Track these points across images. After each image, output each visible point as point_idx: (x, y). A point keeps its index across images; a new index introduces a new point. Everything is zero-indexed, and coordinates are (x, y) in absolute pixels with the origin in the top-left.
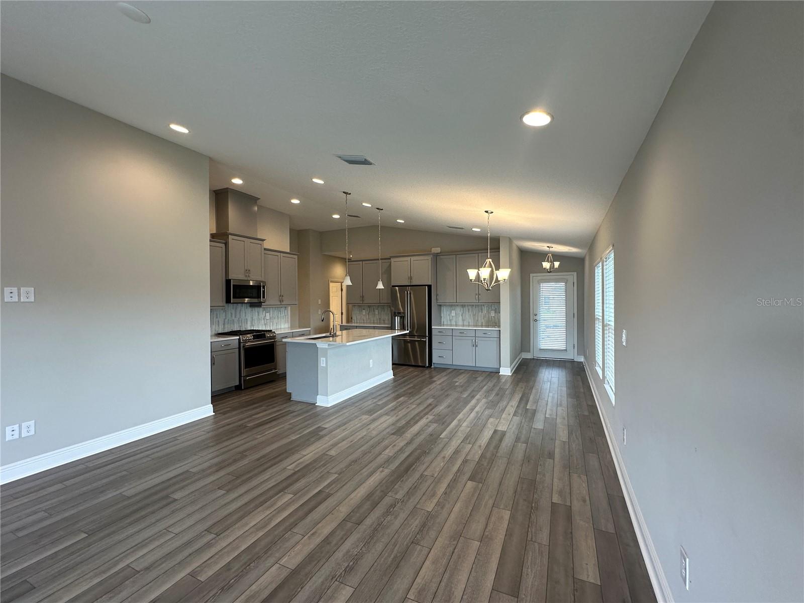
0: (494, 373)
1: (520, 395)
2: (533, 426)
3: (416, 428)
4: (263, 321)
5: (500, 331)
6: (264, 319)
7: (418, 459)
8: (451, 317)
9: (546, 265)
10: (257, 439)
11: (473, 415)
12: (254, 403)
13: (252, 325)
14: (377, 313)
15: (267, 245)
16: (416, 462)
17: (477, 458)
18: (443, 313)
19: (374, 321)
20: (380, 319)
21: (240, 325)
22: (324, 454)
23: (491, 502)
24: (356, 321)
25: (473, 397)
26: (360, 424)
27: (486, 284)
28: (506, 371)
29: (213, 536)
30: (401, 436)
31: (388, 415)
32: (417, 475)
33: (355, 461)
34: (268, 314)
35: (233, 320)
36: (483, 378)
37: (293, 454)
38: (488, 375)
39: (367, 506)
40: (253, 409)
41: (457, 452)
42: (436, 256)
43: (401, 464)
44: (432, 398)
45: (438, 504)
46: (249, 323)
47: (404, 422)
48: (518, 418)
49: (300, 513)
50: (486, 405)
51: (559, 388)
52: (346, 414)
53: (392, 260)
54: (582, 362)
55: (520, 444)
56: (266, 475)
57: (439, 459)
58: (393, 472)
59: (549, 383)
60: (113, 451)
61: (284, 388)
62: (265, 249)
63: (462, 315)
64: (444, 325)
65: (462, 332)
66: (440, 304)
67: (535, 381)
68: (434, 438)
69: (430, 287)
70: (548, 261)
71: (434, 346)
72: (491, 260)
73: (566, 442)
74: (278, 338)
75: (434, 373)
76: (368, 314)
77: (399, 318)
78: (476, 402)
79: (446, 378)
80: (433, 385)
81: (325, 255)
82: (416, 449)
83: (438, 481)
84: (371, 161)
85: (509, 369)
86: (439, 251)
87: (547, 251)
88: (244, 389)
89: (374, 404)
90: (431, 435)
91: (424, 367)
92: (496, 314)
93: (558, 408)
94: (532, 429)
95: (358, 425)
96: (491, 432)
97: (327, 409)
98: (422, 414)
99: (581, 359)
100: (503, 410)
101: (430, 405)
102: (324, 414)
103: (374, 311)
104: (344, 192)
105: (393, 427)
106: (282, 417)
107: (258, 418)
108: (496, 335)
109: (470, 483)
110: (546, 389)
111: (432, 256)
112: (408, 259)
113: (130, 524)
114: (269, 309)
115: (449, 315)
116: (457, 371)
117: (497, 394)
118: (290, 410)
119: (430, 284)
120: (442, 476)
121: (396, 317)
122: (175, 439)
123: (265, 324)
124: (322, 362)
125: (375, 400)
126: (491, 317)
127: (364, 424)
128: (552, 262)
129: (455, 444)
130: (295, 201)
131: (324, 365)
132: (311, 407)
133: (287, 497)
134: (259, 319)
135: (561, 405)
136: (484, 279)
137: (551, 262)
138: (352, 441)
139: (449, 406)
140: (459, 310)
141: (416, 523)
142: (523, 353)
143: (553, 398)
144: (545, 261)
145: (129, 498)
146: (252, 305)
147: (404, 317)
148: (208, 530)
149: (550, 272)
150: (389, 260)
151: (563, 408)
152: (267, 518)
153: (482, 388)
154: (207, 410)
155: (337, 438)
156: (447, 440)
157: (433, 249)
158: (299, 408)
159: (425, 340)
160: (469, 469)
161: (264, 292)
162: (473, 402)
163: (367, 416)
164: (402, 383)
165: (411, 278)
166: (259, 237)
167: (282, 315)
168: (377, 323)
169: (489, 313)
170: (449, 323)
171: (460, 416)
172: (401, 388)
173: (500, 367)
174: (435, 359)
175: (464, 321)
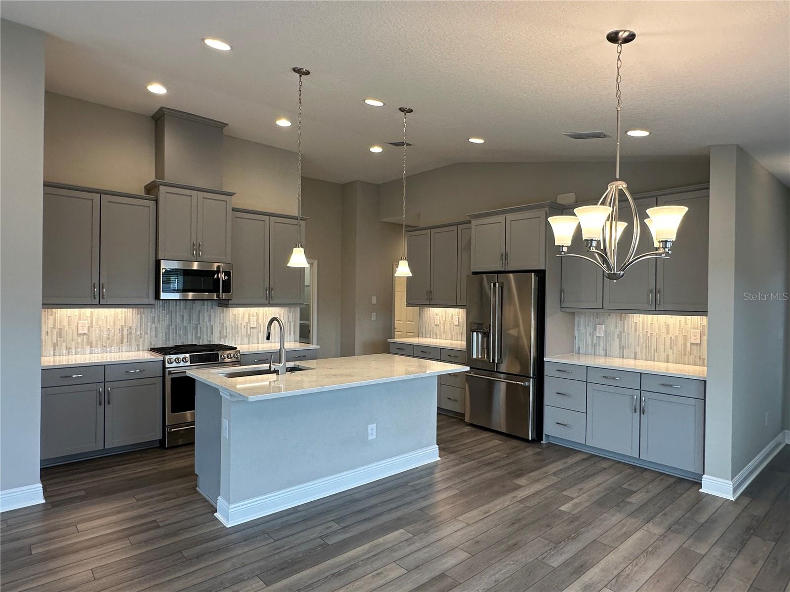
0: (684, 486)
5: (705, 382)
8: (595, 338)
15: (238, 201)
18: (579, 330)
21: (199, 335)
28: (720, 486)
35: (186, 327)
53: (473, 224)
62: (234, 210)
63: (619, 336)
65: (608, 375)
69: (541, 275)
71: (546, 400)
75: (546, 456)
77: (480, 336)
81: (383, 222)
85: (730, 484)
88: (168, 448)
91: (524, 440)
108: (693, 391)
111: (547, 209)
112: (502, 218)
115: (592, 335)
119: (543, 268)
121: (475, 334)
124: (225, 428)
130: (283, 123)
140: (613, 325)
142: (787, 432)
147: (488, 334)
150: (468, 225)
157: (559, 196)
159: (527, 384)
161: (227, 281)
165: (505, 257)
166: (224, 189)
169: (685, 337)
170: (590, 351)
173: (704, 474)
174: (549, 428)
175: (624, 348)
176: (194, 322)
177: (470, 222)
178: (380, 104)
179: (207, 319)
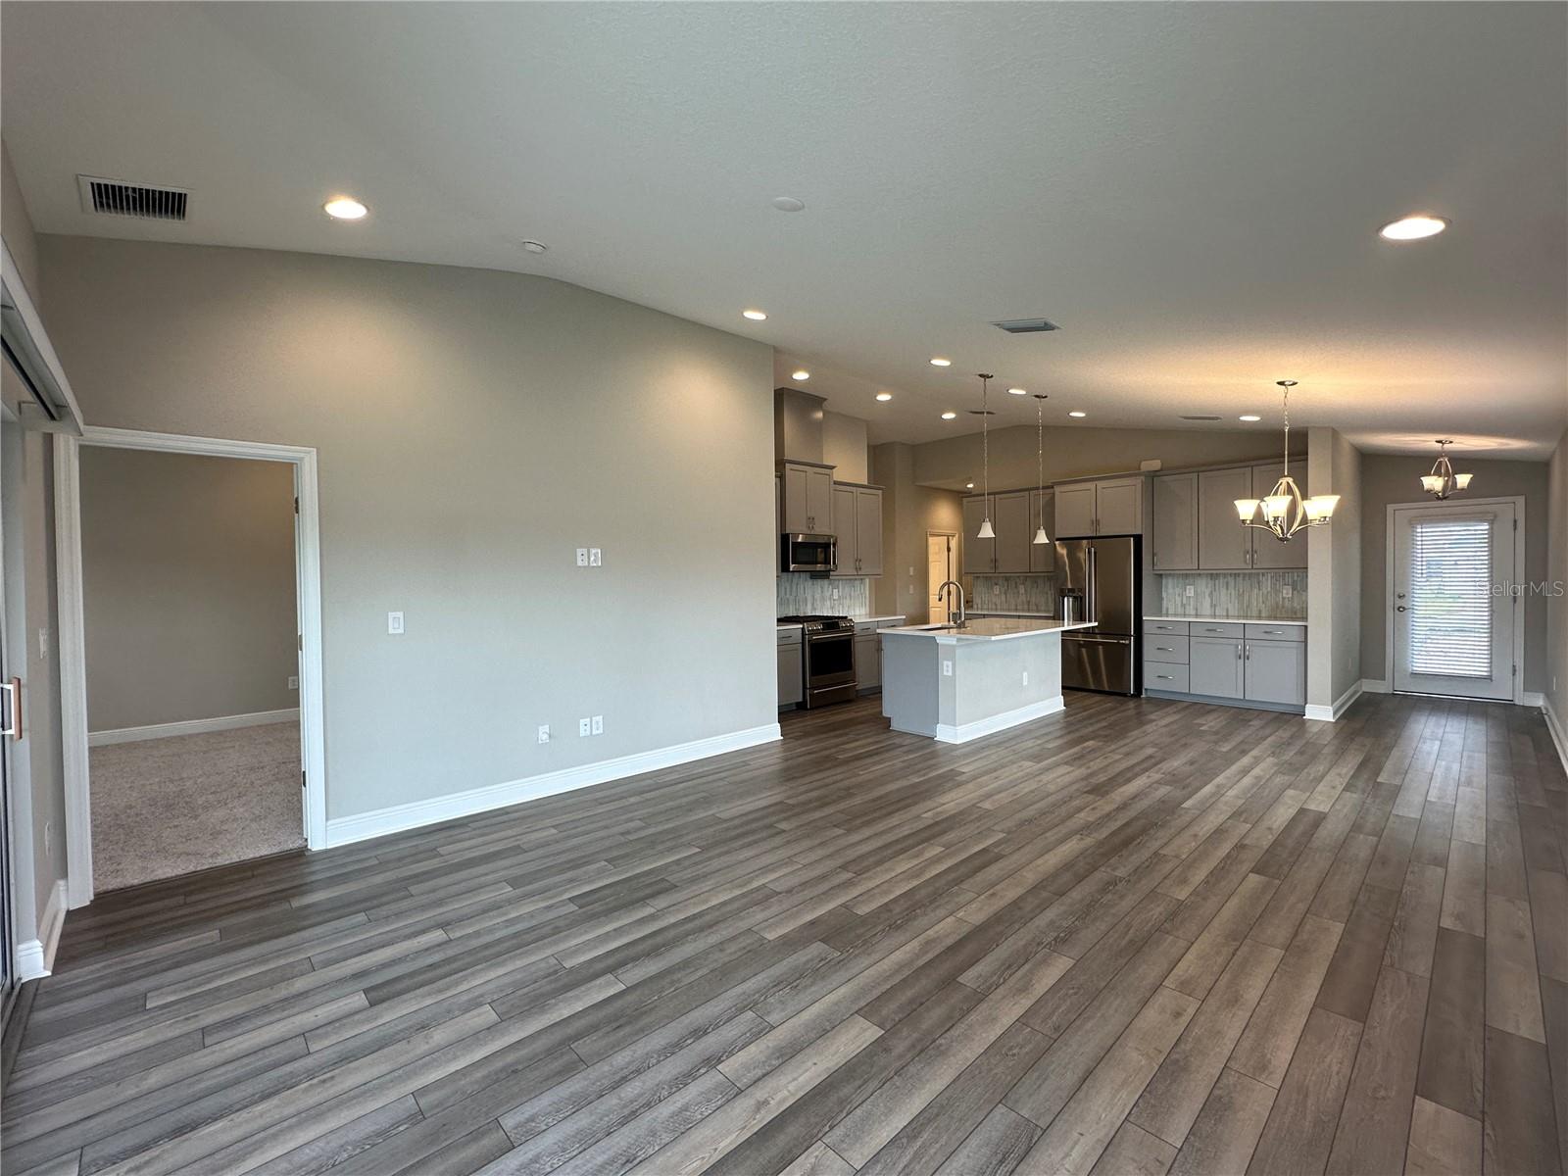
0: (1293, 717)
1: (1360, 758)
2: (1393, 812)
3: (1131, 788)
4: (828, 603)
5: (1306, 627)
6: (830, 599)
7: (1144, 831)
8: (1185, 599)
9: (1433, 483)
10: (859, 775)
11: (1247, 781)
12: (835, 730)
13: (814, 609)
14: (1022, 591)
15: (839, 475)
16: (1142, 835)
17: (1266, 844)
18: (1167, 591)
19: (1016, 606)
20: (1029, 602)
22: (973, 805)
23: (1302, 907)
24: (980, 606)
25: (1244, 752)
26: (1022, 773)
27: (1278, 528)
28: (1321, 712)
29: (850, 875)
30: (1103, 796)
31: (1072, 766)
32: (1145, 854)
33: (1030, 821)
34: (835, 591)
35: (788, 600)
36: (1263, 722)
37: (924, 800)
38: (1276, 718)
39: (1067, 877)
40: (836, 736)
41: (1219, 832)
42: (1153, 475)
43: (1113, 834)
44: (1152, 747)
45: (1195, 893)
46: (809, 606)
47: (1105, 778)
48: (1354, 796)
49: (963, 870)
50: (1275, 768)
51: (1465, 754)
52: (993, 757)
53: (1057, 489)
54: (1539, 708)
55: (1362, 836)
56: (895, 820)
57: (1187, 834)
58: (1101, 844)
59: (1438, 743)
60: (678, 768)
61: (878, 710)
62: (835, 483)
63: (1211, 594)
64: (1167, 615)
65: (1211, 628)
66: (1161, 572)
67: (1398, 737)
68: (1168, 809)
69: (1138, 539)
70: (1438, 473)
71: (1146, 656)
72: (1290, 480)
73: (1480, 845)
74: (857, 630)
75: (1146, 707)
76: (1005, 594)
77: (1071, 599)
78: (1252, 760)
79: (1176, 717)
80: (1149, 728)
81: (920, 486)
82: (1136, 819)
83: (1191, 864)
84: (1054, 323)
85: (1330, 710)
86: (1158, 467)
87: (1439, 452)
88: (810, 709)
89: (1038, 748)
90: (1163, 802)
91: (1124, 695)
92: (1295, 592)
93: (1461, 788)
94: (1391, 816)
95: (1018, 774)
96: (1292, 812)
97: (954, 747)
98: (1137, 769)
99: (1539, 701)
100: (1319, 779)
101: (1151, 757)
102: (954, 754)
103: (1016, 587)
104: (981, 376)
105: (1084, 783)
106: (887, 751)
107: (851, 750)
108: (1295, 635)
109: (1254, 878)
110: (1429, 753)
111: (1143, 478)
112: (1091, 486)
113: (742, 847)
114: (837, 583)
115: (1181, 595)
116: (1201, 707)
117: (1301, 753)
118: (894, 744)
119: (1139, 533)
120: (1195, 860)
121: (1066, 599)
122: (746, 763)
123: (832, 608)
124: (946, 668)
125: (1039, 742)
126: (1283, 598)
127: (1028, 774)
128: (1450, 476)
129: (1212, 821)
130: (884, 397)
131: (950, 674)
132: (926, 742)
133: (935, 850)
134: (823, 599)
135: (1469, 783)
136: (1276, 519)
137: (1447, 474)
138: (1015, 795)
139: (1192, 763)
140: (1203, 586)
141: (1157, 911)
142: (1364, 680)
143: (1448, 769)
144: (1430, 475)
145: (726, 821)
146: (816, 576)
147: (1081, 598)
148: (844, 867)
149: (1445, 498)
150: (1051, 491)
151: (1475, 790)
152: (917, 867)
153: (1265, 738)
154: (772, 732)
155: (989, 788)
156: (1198, 812)
157: (1143, 463)
158: (908, 742)
159: (1127, 642)
160: (1250, 859)
161: (834, 552)
162: (1246, 760)
163: (1030, 763)
164: (1084, 719)
165: (1096, 522)
166: (825, 463)
167: (856, 594)
168: (1023, 610)
169: (1277, 592)
170: (1180, 610)
171: (1219, 780)
172: (1085, 727)
173: (1306, 703)
174: (1149, 681)
175: (1215, 606)
176: (794, 594)
177: (1053, 487)
178: (1023, 392)
179: (802, 592)
